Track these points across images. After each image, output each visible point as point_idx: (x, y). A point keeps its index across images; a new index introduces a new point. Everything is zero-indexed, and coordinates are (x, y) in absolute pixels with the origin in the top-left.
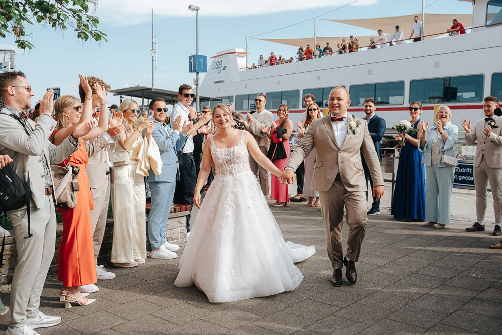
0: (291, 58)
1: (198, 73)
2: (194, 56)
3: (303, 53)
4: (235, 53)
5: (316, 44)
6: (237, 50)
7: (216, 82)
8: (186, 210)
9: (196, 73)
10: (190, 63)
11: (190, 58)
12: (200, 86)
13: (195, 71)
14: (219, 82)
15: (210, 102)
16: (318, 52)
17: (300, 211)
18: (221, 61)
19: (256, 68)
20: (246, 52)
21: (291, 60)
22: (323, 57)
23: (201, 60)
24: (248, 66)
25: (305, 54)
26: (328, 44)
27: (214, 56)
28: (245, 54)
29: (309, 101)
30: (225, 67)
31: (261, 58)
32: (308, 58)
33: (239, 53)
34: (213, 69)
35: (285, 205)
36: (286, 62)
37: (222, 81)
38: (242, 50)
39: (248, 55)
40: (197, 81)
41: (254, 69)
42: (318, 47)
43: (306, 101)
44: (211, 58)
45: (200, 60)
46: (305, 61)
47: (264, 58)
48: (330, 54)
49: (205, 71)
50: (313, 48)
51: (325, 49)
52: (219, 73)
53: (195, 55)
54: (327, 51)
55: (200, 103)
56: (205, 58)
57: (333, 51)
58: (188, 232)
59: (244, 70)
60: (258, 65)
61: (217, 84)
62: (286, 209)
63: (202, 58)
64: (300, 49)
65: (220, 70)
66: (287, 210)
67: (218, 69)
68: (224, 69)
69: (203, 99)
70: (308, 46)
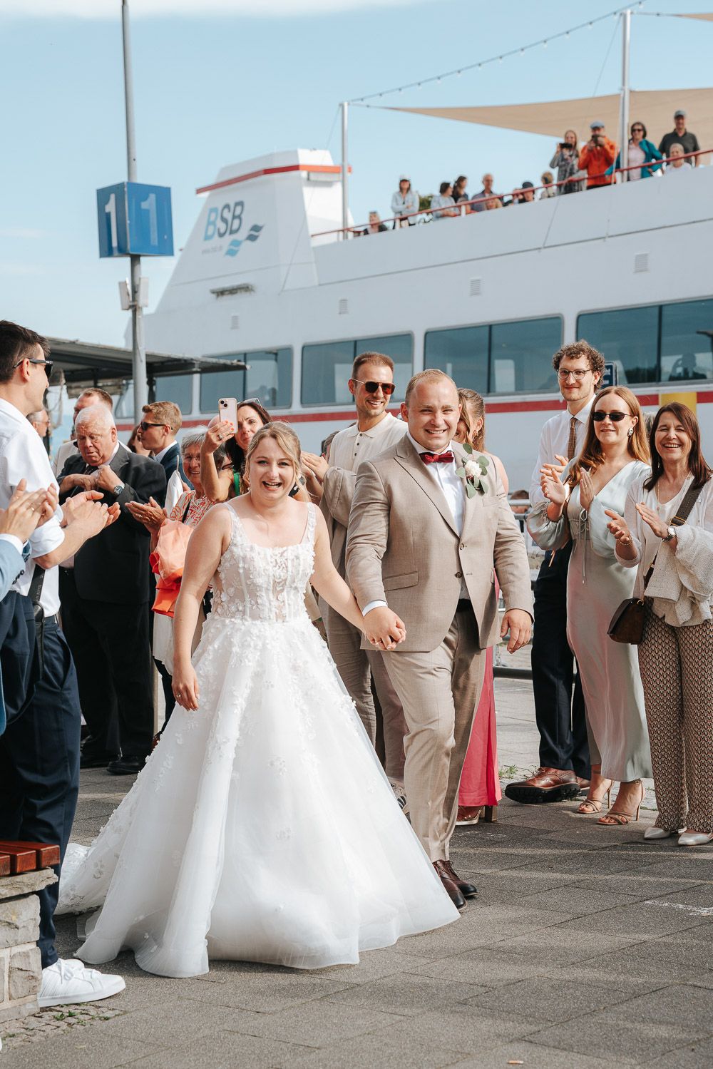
0: (527, 185)
1: (135, 259)
2: (118, 190)
3: (575, 162)
4: (296, 168)
5: (628, 122)
6: (306, 157)
7: (221, 293)
8: (39, 868)
9: (127, 260)
10: (104, 220)
11: (103, 195)
12: (146, 311)
13: (122, 251)
14: (233, 291)
15: (196, 377)
16: (637, 156)
17: (550, 843)
18: (241, 204)
19: (382, 228)
20: (339, 163)
21: (524, 194)
22: (659, 173)
23: (149, 204)
24: (351, 223)
25: (585, 165)
26: (679, 117)
27: (211, 182)
28: (338, 171)
29: (578, 372)
30: (256, 228)
31: (404, 186)
32: (598, 182)
33: (311, 169)
34: (207, 238)
35: (487, 819)
36: (505, 204)
37: (246, 288)
38: (323, 158)
39: (348, 175)
40: (135, 291)
41: (375, 236)
42: (638, 132)
43: (566, 372)
44: (199, 191)
45: (144, 205)
46: (584, 197)
47: (413, 188)
48: (688, 160)
49: (165, 248)
50: (616, 137)
51: (668, 140)
52: (231, 253)
53: (122, 185)
54: (677, 148)
55: (151, 383)
56: (163, 195)
57: (702, 149)
58: (45, 964)
59: (333, 238)
60: (392, 215)
61: (227, 299)
62: (490, 835)
63: (152, 197)
64: (563, 146)
65: (237, 243)
66: (495, 843)
67: (228, 239)
68: (252, 238)
69: (160, 367)
70: (595, 129)
